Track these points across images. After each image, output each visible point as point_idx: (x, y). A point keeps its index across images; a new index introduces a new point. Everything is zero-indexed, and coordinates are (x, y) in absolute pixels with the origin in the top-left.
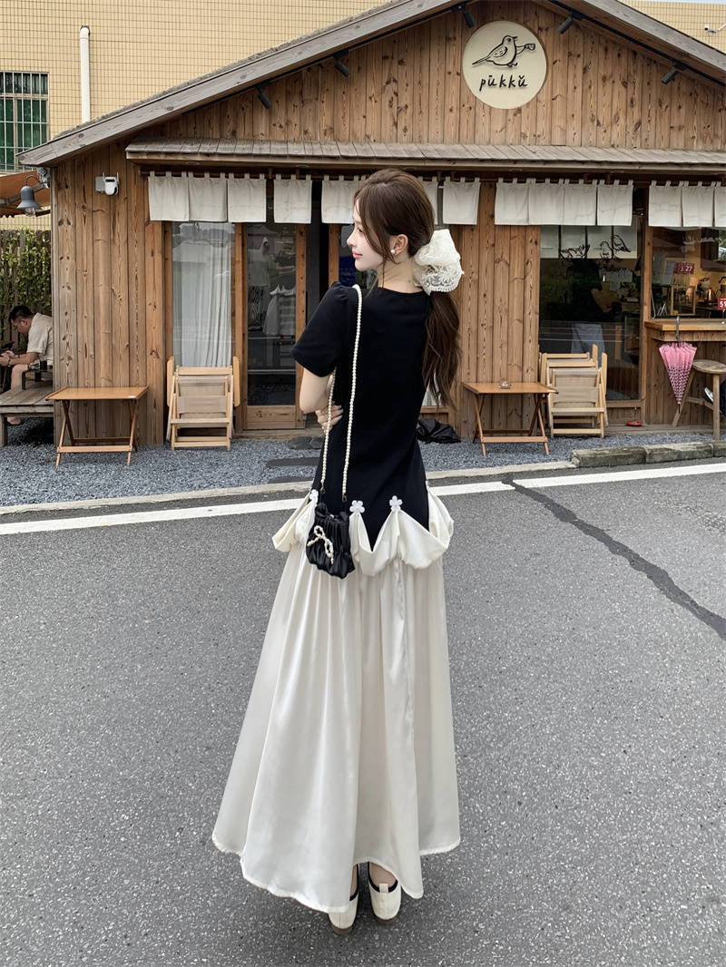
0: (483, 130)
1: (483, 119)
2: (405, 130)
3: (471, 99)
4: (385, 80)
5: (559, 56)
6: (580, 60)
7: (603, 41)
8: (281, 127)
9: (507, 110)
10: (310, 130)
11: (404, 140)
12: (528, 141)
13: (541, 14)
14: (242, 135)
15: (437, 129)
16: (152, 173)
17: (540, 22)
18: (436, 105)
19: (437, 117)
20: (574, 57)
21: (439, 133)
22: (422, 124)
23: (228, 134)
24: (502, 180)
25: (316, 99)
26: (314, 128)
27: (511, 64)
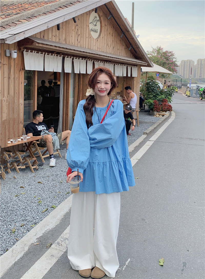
0: (92, 45)
1: (92, 42)
2: (79, 42)
3: (90, 34)
4: (76, 25)
5: (103, 25)
6: (106, 27)
7: (110, 22)
8: (55, 36)
9: (96, 39)
10: (61, 39)
11: (79, 46)
12: (99, 50)
13: (102, 12)
14: (46, 38)
15: (84, 43)
16: (25, 50)
17: (101, 14)
18: (85, 35)
19: (84, 39)
20: (106, 26)
21: (85, 45)
22: (82, 41)
23: (42, 37)
24: (95, 61)
25: (62, 28)
26: (62, 38)
27: (96, 25)
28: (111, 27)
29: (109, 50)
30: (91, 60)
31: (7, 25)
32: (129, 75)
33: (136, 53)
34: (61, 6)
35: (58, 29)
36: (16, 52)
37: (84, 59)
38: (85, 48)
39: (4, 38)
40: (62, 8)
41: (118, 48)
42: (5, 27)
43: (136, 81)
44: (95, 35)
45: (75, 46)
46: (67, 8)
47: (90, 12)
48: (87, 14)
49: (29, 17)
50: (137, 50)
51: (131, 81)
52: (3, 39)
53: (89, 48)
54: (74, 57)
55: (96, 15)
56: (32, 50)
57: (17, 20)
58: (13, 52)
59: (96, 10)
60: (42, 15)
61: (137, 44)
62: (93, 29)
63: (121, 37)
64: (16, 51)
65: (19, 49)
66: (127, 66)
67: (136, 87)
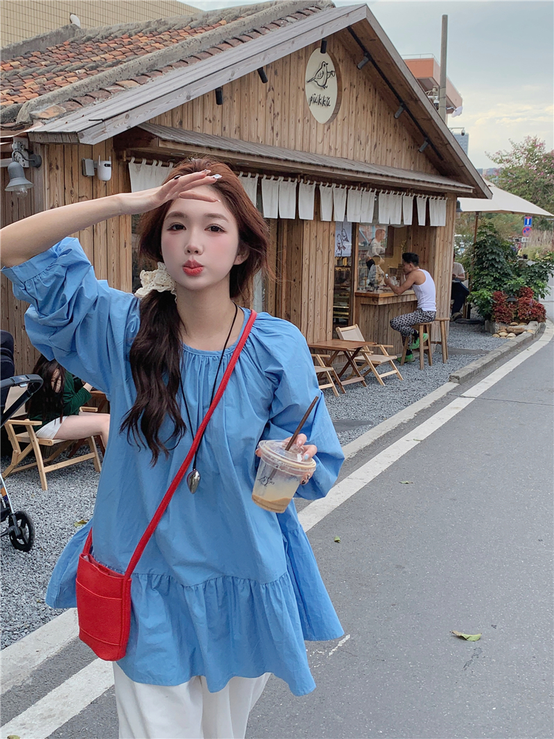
0: (313, 140)
1: (314, 132)
2: (277, 134)
3: (309, 113)
4: (267, 88)
5: (346, 84)
6: (354, 90)
7: (364, 77)
9: (324, 124)
10: (227, 128)
11: (277, 145)
12: (332, 154)
13: (341, 47)
14: (186, 126)
15: (292, 136)
16: (133, 159)
17: (340, 54)
18: (292, 115)
19: (292, 126)
20: (352, 87)
21: (293, 141)
22: (285, 130)
23: (177, 123)
24: (322, 184)
25: (231, 98)
26: (229, 125)
27: (324, 86)
28: (367, 90)
29: (362, 152)
30: (309, 182)
31: (86, 95)
32: (422, 222)
33: (442, 159)
34: (228, 38)
35: (219, 101)
36: (109, 165)
37: (290, 179)
38: (295, 149)
39: (76, 129)
40: (228, 44)
41: (390, 146)
42: (82, 100)
43: (442, 239)
44: (321, 114)
45: (266, 145)
46: (242, 44)
47: (306, 52)
48: (299, 58)
49: (141, 72)
50: (442, 150)
51: (427, 237)
52: (75, 133)
53: (306, 148)
54: (261, 176)
55: (326, 57)
56: (151, 158)
57: (113, 81)
58: (101, 164)
59: (323, 45)
60: (177, 67)
61: (441, 135)
62: (315, 96)
63: (396, 117)
64: (110, 163)
65: (119, 158)
66: (415, 198)
67: (441, 254)
